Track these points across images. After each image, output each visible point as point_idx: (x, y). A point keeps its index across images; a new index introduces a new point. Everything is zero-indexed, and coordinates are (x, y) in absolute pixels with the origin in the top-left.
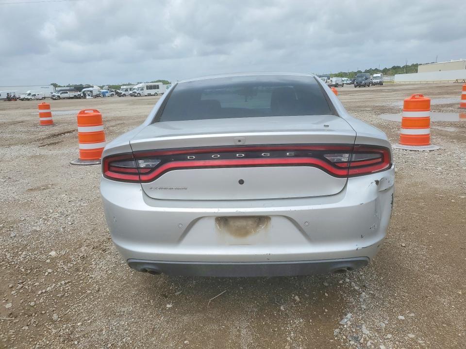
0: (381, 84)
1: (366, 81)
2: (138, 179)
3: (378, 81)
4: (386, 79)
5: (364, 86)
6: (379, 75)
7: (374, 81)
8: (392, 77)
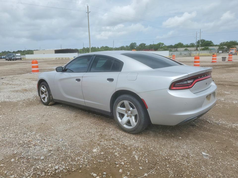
0: (21, 59)
1: (14, 57)
2: (189, 86)
3: (19, 57)
4: (22, 57)
5: (13, 60)
6: (19, 54)
7: (17, 57)
8: (24, 56)
